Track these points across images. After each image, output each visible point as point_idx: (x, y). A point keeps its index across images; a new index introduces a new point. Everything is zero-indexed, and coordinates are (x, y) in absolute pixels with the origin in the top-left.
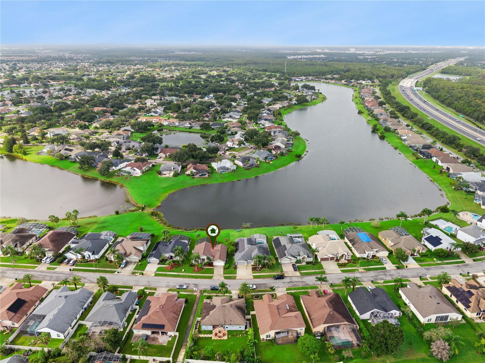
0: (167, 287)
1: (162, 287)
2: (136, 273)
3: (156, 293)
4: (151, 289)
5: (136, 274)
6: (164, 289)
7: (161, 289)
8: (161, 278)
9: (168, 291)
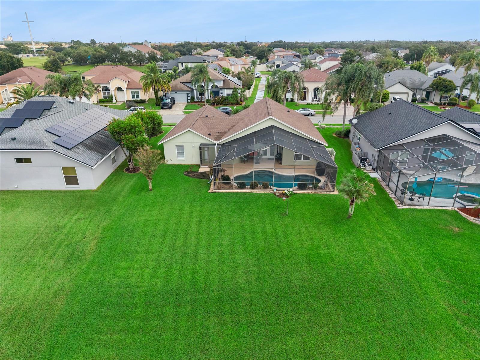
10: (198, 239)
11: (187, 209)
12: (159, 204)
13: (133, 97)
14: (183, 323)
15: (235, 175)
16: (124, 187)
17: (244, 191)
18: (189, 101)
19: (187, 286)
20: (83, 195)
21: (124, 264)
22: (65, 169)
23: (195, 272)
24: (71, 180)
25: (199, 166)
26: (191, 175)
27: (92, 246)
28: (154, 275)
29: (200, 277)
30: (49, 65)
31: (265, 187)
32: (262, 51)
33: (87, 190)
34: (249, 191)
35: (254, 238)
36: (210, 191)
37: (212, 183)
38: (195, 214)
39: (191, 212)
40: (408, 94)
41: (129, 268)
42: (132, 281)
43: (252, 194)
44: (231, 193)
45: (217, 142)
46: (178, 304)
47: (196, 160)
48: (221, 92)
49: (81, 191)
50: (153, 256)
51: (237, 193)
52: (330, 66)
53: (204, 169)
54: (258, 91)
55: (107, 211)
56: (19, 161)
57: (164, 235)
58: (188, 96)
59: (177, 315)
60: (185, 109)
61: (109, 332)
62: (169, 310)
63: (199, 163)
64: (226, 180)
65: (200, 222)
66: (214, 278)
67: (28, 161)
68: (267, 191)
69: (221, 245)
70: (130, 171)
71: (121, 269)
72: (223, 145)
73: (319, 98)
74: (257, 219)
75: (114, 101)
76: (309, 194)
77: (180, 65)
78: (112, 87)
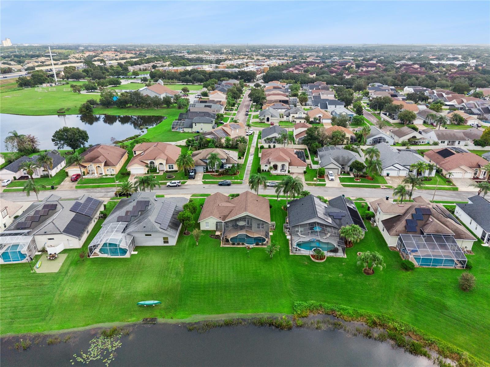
2: (358, 199)
3: (303, 180)
4: (315, 185)
10: (218, 267)
11: (213, 255)
12: (202, 252)
13: (170, 168)
14: (215, 292)
15: (232, 237)
16: (186, 243)
17: (234, 246)
18: (205, 171)
19: (216, 282)
20: (171, 247)
21: (195, 276)
22: (164, 238)
23: (217, 278)
24: (166, 242)
25: (215, 231)
26: (212, 237)
27: (182, 269)
28: (205, 279)
29: (219, 280)
30: (84, 109)
31: (243, 244)
32: (258, 97)
33: (172, 246)
34: (236, 246)
35: (236, 266)
36: (221, 246)
37: (222, 241)
38: (216, 257)
39: (214, 256)
40: (338, 169)
41: (197, 277)
42: (199, 281)
43: (237, 247)
44: (229, 247)
45: (223, 222)
46: (213, 288)
47: (214, 228)
48: (225, 165)
49: (170, 246)
50: (204, 273)
51: (231, 247)
52: (302, 131)
53: (218, 233)
54: (250, 155)
55: (183, 256)
56: (146, 235)
57: (206, 266)
58: (204, 169)
59: (213, 290)
60: (203, 179)
61: (195, 295)
62: (211, 289)
63: (215, 230)
64: (227, 241)
65: (218, 261)
66: (223, 280)
67: (150, 235)
68: (243, 246)
69: (225, 269)
70: (186, 235)
71: (195, 277)
72: (225, 222)
73: (285, 170)
74: (238, 259)
75: (158, 171)
76: (259, 248)
77: (194, 125)
78: (157, 163)
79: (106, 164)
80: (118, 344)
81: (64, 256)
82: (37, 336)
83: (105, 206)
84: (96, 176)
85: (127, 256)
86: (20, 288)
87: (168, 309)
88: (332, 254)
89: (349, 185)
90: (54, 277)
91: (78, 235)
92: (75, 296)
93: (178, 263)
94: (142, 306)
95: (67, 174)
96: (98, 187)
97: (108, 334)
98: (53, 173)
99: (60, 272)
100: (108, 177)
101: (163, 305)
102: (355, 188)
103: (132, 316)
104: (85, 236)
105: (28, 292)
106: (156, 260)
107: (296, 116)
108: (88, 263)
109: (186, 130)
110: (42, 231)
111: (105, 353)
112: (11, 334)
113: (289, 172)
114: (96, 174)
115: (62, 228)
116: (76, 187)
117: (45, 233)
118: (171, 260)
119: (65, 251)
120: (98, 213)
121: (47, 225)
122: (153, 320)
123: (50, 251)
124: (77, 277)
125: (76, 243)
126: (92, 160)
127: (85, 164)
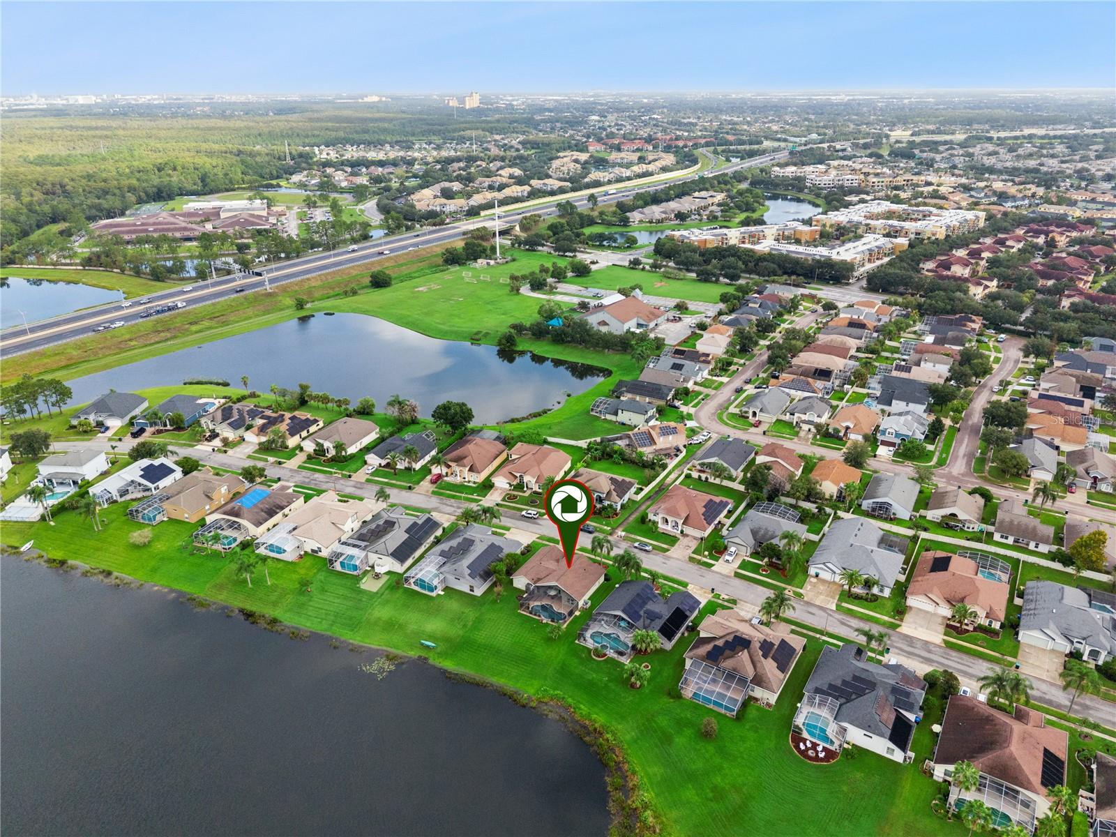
0: (669, 558)
1: (678, 559)
2: (728, 601)
3: (690, 551)
4: (699, 562)
5: (726, 597)
6: (675, 556)
7: (680, 557)
8: (675, 576)
9: (668, 550)
11: (505, 618)
12: (497, 612)
13: (539, 488)
15: (535, 604)
16: (489, 598)
17: (531, 616)
21: (477, 633)
22: (472, 586)
24: (472, 590)
25: (523, 592)
26: (518, 598)
27: (471, 623)
31: (539, 616)
33: (477, 596)
36: (519, 612)
37: (522, 606)
39: (506, 620)
41: (478, 635)
42: (478, 639)
43: (532, 618)
44: (526, 615)
45: (534, 585)
47: (524, 588)
48: (603, 501)
49: (474, 596)
53: (524, 595)
55: (481, 608)
56: (456, 578)
61: (468, 649)
63: (524, 590)
64: (528, 607)
67: (459, 580)
68: (538, 618)
71: (476, 635)
72: (536, 586)
73: (678, 528)
74: (525, 630)
75: (525, 489)
77: (620, 411)
78: (526, 479)
79: (471, 470)
80: (392, 668)
81: (386, 578)
82: (344, 642)
83: (444, 529)
84: (459, 480)
85: (434, 594)
86: (346, 598)
87: (440, 655)
88: (615, 656)
89: (744, 575)
90: (372, 596)
91: (402, 561)
92: (379, 619)
93: (471, 614)
94: (422, 644)
95: (430, 471)
96: (454, 497)
97: (390, 658)
98: (417, 466)
99: (377, 593)
100: (471, 484)
101: (439, 650)
102: (746, 583)
103: (412, 650)
104: (410, 561)
105: (350, 603)
106: (454, 605)
107: (804, 417)
108: (401, 591)
109: (609, 417)
110: (374, 550)
111: (381, 670)
112: (329, 633)
113: (682, 532)
114: (459, 478)
115: (390, 551)
116: (433, 493)
117: (376, 552)
118: (467, 611)
119: (389, 573)
120: (432, 537)
121: (380, 545)
122: (426, 659)
123: (377, 569)
124: (387, 602)
125: (398, 568)
126: (458, 460)
127: (450, 463)
